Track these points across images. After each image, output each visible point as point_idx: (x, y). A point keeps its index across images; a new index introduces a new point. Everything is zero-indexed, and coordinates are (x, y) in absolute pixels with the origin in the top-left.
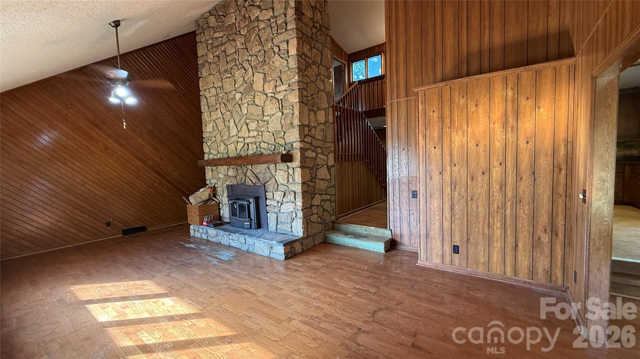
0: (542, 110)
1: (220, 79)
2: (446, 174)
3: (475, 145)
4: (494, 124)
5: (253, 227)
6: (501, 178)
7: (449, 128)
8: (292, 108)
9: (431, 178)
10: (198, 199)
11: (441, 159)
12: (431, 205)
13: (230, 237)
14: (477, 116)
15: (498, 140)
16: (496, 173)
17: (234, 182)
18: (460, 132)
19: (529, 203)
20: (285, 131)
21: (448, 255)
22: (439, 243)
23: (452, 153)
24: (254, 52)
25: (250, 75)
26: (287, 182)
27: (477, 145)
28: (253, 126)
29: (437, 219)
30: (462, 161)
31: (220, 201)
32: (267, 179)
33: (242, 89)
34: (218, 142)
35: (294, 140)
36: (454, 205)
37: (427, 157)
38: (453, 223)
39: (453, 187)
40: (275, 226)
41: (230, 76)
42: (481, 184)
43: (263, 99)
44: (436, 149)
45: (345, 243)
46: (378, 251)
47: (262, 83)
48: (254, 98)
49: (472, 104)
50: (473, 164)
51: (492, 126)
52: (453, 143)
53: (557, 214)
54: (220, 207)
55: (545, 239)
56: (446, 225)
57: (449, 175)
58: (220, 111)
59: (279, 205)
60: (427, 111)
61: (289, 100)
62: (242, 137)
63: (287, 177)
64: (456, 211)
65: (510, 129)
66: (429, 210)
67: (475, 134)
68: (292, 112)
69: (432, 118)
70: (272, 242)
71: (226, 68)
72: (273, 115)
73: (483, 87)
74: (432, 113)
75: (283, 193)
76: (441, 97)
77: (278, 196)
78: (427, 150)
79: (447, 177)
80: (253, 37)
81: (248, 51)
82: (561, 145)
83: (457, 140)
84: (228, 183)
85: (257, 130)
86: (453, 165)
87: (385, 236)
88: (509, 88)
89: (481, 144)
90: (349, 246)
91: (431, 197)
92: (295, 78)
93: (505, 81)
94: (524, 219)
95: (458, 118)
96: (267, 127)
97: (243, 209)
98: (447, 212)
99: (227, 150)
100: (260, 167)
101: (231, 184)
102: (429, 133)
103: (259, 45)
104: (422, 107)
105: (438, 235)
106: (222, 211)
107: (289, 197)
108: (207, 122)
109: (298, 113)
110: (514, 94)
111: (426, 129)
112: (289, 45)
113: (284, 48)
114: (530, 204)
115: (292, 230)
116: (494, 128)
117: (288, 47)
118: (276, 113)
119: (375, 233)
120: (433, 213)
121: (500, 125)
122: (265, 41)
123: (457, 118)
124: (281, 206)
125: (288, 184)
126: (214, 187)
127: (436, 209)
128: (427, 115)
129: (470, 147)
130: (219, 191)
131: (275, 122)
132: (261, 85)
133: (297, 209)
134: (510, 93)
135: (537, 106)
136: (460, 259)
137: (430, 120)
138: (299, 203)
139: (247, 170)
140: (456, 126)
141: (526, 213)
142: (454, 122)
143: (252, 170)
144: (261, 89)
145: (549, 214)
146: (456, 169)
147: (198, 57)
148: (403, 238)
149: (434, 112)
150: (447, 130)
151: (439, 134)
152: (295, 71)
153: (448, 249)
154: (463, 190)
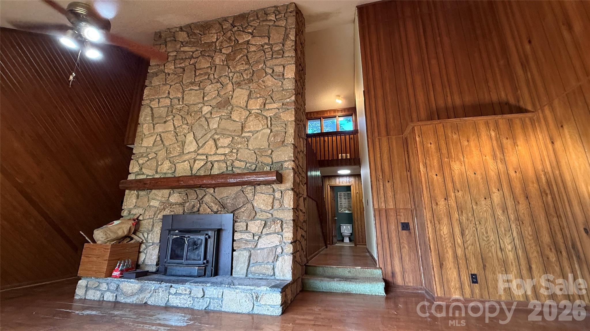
0: (520, 148)
1: (181, 90)
2: (451, 200)
3: (473, 173)
4: (486, 156)
5: (208, 273)
6: (502, 202)
7: (447, 158)
8: (284, 126)
9: (437, 204)
10: (111, 235)
11: (444, 186)
12: (440, 232)
13: (173, 291)
14: (470, 149)
15: (491, 169)
16: (496, 197)
17: (179, 210)
18: (457, 162)
19: (530, 225)
20: (273, 149)
21: (467, 286)
22: (455, 273)
23: (454, 181)
24: (238, 70)
25: (228, 91)
26: (271, 208)
27: (475, 174)
28: (225, 141)
29: (449, 246)
30: (464, 187)
31: (143, 240)
32: (238, 205)
33: (214, 103)
34: (160, 159)
35: (286, 159)
36: (463, 231)
37: (430, 184)
38: (466, 250)
39: (460, 212)
40: (246, 269)
41: (197, 88)
42: (485, 208)
43: (244, 114)
44: (438, 176)
45: (331, 289)
46: (377, 294)
47: (246, 99)
48: (231, 113)
49: (464, 139)
50: (474, 190)
51: (484, 158)
52: (453, 171)
53: (556, 233)
54: (141, 250)
55: (553, 258)
56: (459, 252)
57: (454, 200)
58: (172, 124)
59: (256, 238)
60: (425, 143)
61: (282, 118)
62: (203, 154)
63: (272, 202)
64: (467, 236)
65: (499, 161)
66: (439, 238)
67: (471, 165)
68: (285, 130)
69: (430, 149)
70: (259, 288)
71: (193, 81)
72: (257, 132)
73: (471, 128)
74: (429, 145)
75: (264, 222)
76: (436, 132)
77: (255, 227)
78: (429, 177)
79: (452, 202)
80: (239, 57)
81: (229, 68)
82: (541, 175)
83: (456, 169)
84: (167, 212)
85: (230, 146)
86: (456, 192)
87: (374, 276)
88: (492, 130)
89: (478, 173)
90: (337, 292)
91: (439, 223)
92: (290, 99)
93: (487, 124)
94: (530, 240)
95: (454, 150)
96: (247, 144)
97: (195, 247)
98: (458, 238)
99: (173, 169)
100: (229, 190)
101: (173, 213)
102: (429, 162)
103: (246, 64)
104: (420, 139)
105: (453, 264)
106: (142, 257)
107: (272, 227)
108: (145, 135)
109: (293, 132)
110: (496, 134)
111: (426, 159)
112: (285, 69)
113: (279, 70)
114: (532, 225)
115: (274, 273)
116: (486, 159)
117: (284, 70)
118: (262, 130)
119: (362, 274)
120: (444, 240)
121: (490, 157)
122: (255, 62)
123: (452, 150)
124: (258, 240)
125: (272, 210)
126: (137, 218)
127: (447, 236)
128: (425, 146)
129: (468, 175)
130: (145, 224)
131: (261, 139)
132: (244, 101)
133: (284, 243)
134: (493, 134)
135: (515, 144)
136: (481, 289)
137: (428, 151)
138: (289, 234)
139: (205, 195)
140: (454, 157)
141: (530, 233)
142: (451, 153)
143: (214, 195)
144: (243, 104)
145: (549, 234)
146: (460, 194)
147: (150, 66)
148: (395, 277)
149: (431, 144)
150: (446, 159)
151: (438, 163)
152: (292, 92)
153: (466, 280)
154: (470, 215)
